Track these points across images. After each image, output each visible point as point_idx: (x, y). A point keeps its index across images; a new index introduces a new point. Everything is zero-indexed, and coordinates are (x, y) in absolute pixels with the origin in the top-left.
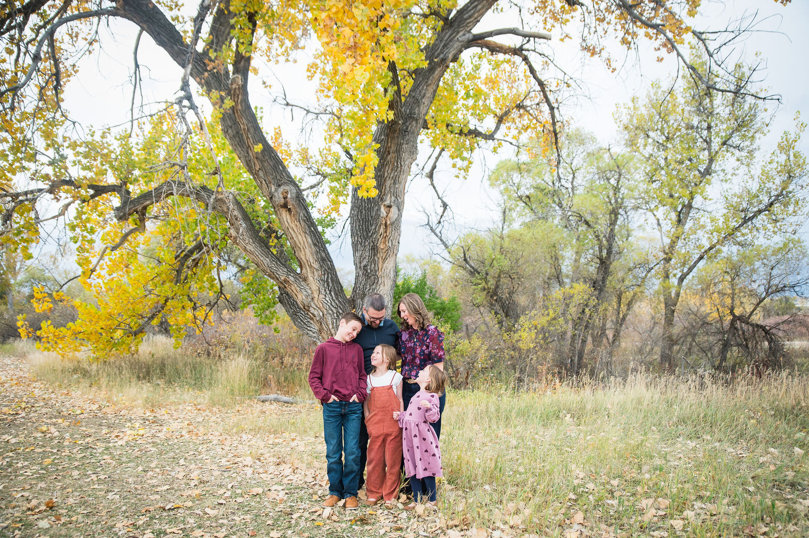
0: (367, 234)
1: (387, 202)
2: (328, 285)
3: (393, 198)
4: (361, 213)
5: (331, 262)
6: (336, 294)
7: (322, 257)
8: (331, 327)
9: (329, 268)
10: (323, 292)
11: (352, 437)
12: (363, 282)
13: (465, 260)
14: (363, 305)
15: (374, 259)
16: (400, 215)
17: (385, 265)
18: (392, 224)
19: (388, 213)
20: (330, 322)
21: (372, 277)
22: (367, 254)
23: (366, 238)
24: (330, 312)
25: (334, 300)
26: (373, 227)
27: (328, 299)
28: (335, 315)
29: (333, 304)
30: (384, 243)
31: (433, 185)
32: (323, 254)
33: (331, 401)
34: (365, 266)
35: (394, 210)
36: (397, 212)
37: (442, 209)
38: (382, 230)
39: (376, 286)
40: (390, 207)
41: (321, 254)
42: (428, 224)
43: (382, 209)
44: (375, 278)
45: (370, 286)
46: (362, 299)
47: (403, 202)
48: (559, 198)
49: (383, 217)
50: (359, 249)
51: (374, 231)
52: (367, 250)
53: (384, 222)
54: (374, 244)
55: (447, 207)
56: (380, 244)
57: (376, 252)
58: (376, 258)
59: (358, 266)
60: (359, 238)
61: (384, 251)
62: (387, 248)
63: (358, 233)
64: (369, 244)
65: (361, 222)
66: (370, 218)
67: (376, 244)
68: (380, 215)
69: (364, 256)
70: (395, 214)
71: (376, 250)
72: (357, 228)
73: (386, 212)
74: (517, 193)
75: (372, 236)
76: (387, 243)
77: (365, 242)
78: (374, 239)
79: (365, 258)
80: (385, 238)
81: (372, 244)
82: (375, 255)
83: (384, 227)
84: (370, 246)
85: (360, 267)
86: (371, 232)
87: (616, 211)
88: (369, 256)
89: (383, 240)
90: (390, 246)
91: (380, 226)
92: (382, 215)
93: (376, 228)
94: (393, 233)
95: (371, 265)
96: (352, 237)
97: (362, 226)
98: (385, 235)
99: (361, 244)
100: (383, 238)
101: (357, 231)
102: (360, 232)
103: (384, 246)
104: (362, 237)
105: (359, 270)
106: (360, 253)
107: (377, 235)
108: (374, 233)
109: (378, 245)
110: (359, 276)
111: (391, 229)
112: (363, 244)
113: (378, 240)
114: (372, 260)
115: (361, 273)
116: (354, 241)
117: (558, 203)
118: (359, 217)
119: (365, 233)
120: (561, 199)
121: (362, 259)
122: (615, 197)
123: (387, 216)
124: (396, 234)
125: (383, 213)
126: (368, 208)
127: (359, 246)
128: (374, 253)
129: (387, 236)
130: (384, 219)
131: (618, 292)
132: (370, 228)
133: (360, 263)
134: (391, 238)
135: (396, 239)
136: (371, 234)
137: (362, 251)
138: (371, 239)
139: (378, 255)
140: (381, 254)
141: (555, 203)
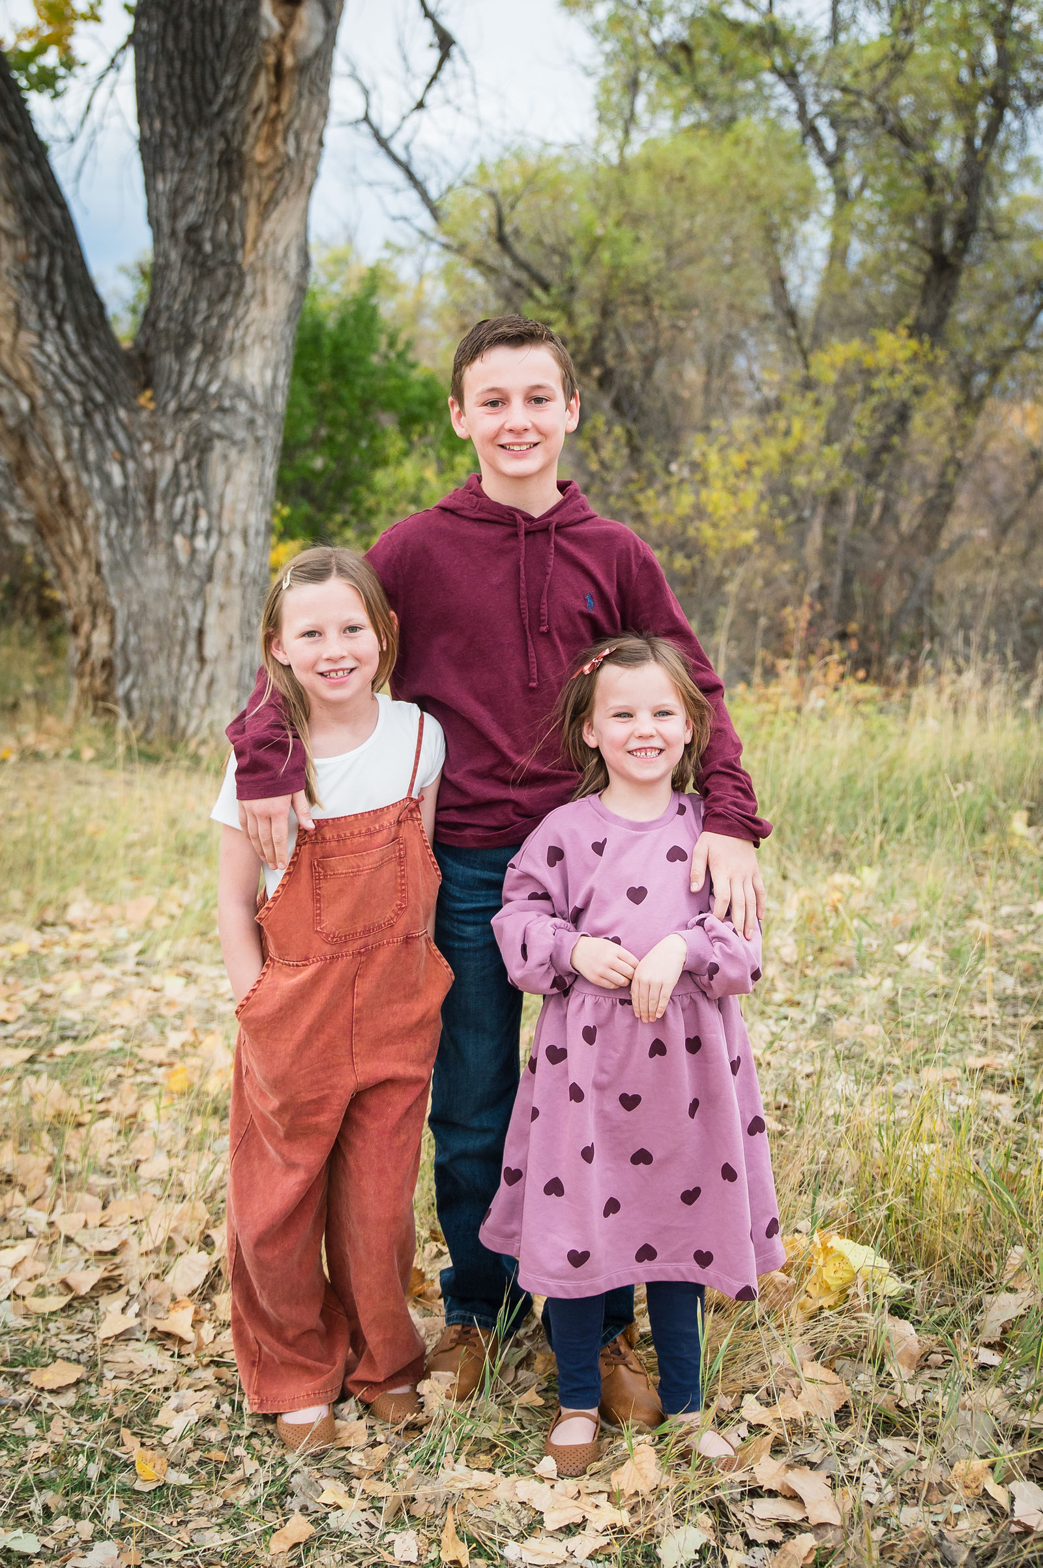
0: (200, 111)
2: (52, 296)
4: (178, 28)
5: (63, 206)
6: (81, 331)
7: (28, 183)
8: (60, 454)
9: (56, 233)
10: (32, 320)
12: (185, 290)
13: (501, 239)
14: (181, 374)
15: (228, 204)
16: (330, 37)
17: (268, 227)
18: (302, 68)
19: (287, 24)
20: (57, 436)
21: (220, 273)
22: (202, 183)
23: (196, 122)
24: (59, 397)
25: (73, 355)
26: (228, 80)
27: (49, 348)
28: (78, 410)
29: (71, 366)
30: (270, 140)
32: (35, 177)
34: (193, 230)
35: (309, 15)
36: (320, 22)
37: (436, 54)
38: (262, 91)
39: (235, 306)
40: (295, 2)
41: (23, 172)
42: (366, 119)
43: (267, 9)
44: (229, 276)
45: (212, 303)
46: (180, 352)
48: (785, 54)
49: (267, 41)
50: (168, 164)
51: (231, 95)
52: (200, 168)
53: (271, 59)
54: (228, 142)
55: (454, 51)
56: (253, 147)
57: (236, 174)
58: (236, 200)
59: (166, 227)
60: (169, 123)
61: (265, 172)
62: (277, 163)
63: (167, 103)
64: (210, 143)
65: (178, 64)
66: (210, 50)
67: (235, 143)
68: (257, 30)
69: (190, 190)
70: (311, 30)
71: (235, 167)
72: (162, 84)
73: (282, 23)
74: (647, 34)
75: (219, 114)
76: (279, 141)
77: (191, 140)
78: (229, 128)
79: (192, 199)
80: (273, 121)
81: (220, 145)
82: (233, 187)
83: (272, 79)
84: (211, 152)
85: (173, 233)
86: (220, 99)
87: (1000, 94)
88: (208, 192)
89: (265, 130)
90: (292, 152)
91: (255, 77)
92: (264, 32)
93: (236, 86)
94: (304, 104)
95: (217, 223)
96: (140, 121)
97: (181, 78)
98: (273, 110)
99: (176, 146)
100: (265, 120)
101: (161, 96)
102: (172, 98)
103: (270, 152)
104: (180, 120)
105: (166, 243)
106: (176, 177)
107: (240, 112)
108: (228, 104)
109: (245, 148)
110: (167, 266)
111: (295, 88)
112: (183, 147)
113: (246, 129)
114: (217, 206)
115: (174, 256)
116: (148, 134)
117: (786, 71)
118: (170, 44)
119: (191, 106)
120: (792, 59)
121: (179, 203)
122: (1000, 50)
123: (283, 37)
124: (315, 109)
125: (269, 25)
126: (203, 13)
127: (170, 154)
128: (230, 179)
129: (279, 115)
130: (270, 49)
131: (964, 370)
132: (210, 86)
133: (174, 215)
134: (297, 124)
135: (314, 128)
136: (215, 108)
137: (183, 171)
138: (218, 127)
139: (245, 188)
140: (256, 181)
141: (774, 69)
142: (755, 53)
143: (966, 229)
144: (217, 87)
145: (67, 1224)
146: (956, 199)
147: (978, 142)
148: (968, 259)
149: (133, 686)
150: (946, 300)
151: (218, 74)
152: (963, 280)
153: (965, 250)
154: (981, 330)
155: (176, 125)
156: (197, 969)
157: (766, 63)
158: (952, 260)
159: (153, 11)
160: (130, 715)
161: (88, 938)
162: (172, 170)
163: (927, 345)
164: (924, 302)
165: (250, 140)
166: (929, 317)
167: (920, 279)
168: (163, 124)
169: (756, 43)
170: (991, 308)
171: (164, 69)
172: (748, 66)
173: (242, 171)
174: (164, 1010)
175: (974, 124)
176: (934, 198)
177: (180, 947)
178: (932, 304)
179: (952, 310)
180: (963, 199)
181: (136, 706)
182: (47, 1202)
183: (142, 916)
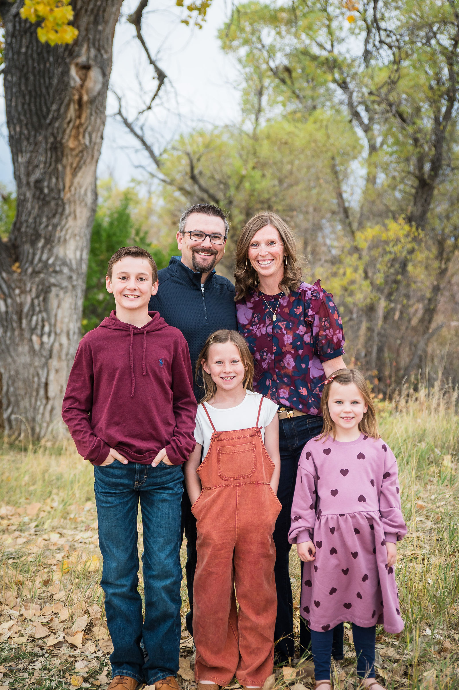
1: (82, 59)
3: (93, 52)
4: (27, 79)
11: (161, 540)
12: (35, 212)
15: (56, 169)
16: (105, 85)
17: (76, 180)
18: (92, 101)
19: (84, 79)
21: (53, 203)
22: (42, 159)
23: (38, 128)
26: (54, 107)
30: (76, 137)
31: (140, 37)
33: (109, 461)
34: (38, 182)
35: (95, 74)
36: (100, 78)
37: (156, 82)
38: (72, 112)
39: (61, 219)
40: (86, 68)
42: (120, 113)
43: (73, 72)
44: (57, 205)
45: (49, 219)
46: (33, 243)
47: (110, 59)
48: (341, 72)
49: (74, 88)
50: (24, 148)
51: (56, 114)
52: (41, 150)
53: (76, 97)
54: (55, 138)
55: (166, 80)
56: (68, 140)
57: (59, 154)
58: (60, 167)
59: (24, 180)
60: (24, 127)
61: (74, 153)
62: (80, 148)
63: (22, 117)
64: (46, 138)
65: (27, 98)
66: (44, 90)
67: (59, 139)
68: (69, 83)
69: (36, 162)
70: (95, 82)
71: (59, 149)
72: (20, 108)
73: (81, 79)
74: (267, 63)
75: (50, 124)
76: (81, 137)
77: (35, 136)
78: (55, 131)
79: (37, 166)
80: (78, 127)
81: (51, 140)
82: (58, 160)
83: (77, 107)
84: (47, 143)
85: (28, 184)
86: (50, 116)
87: (451, 94)
88: (45, 163)
89: (74, 132)
90: (87, 143)
91: (68, 106)
92: (72, 84)
93: (59, 110)
94: (93, 118)
95: (50, 178)
96: (9, 127)
97: (29, 105)
98: (78, 122)
99: (28, 139)
100: (73, 127)
101: (19, 114)
102: (25, 115)
103: (76, 143)
104: (29, 126)
105: (24, 189)
106: (28, 155)
107: (61, 123)
108: (55, 119)
109: (64, 141)
110: (25, 200)
111: (88, 111)
112: (32, 140)
113: (64, 131)
114: (50, 170)
115: (29, 195)
116: (12, 133)
117: (340, 81)
118: (23, 88)
119: (35, 119)
120: (345, 75)
121: (30, 168)
122: (451, 71)
123: (82, 86)
124: (98, 121)
125: (74, 79)
126: (39, 71)
127: (25, 143)
128: (57, 156)
129: (81, 124)
130: (75, 92)
131: (439, 237)
132: (44, 109)
133: (28, 175)
134: (90, 129)
135: (98, 130)
136: (48, 121)
137: (32, 152)
138: (50, 130)
139: (64, 161)
140: (70, 158)
141: (335, 81)
142: (325, 72)
143: (436, 166)
144: (49, 111)
145: (28, 614)
146: (430, 149)
147: (441, 119)
148: (437, 181)
149: (12, 413)
150: (427, 202)
151: (49, 104)
152: (436, 192)
153: (436, 175)
154: (448, 217)
155: (27, 129)
156: (64, 531)
157: (330, 77)
158: (428, 181)
159: (13, 71)
160: (11, 427)
161: (11, 522)
162: (26, 152)
163: (414, 229)
164: (415, 204)
165: (66, 137)
166: (417, 212)
167: (413, 191)
168: (21, 128)
169: (325, 68)
170: (452, 204)
171: (20, 100)
172: (321, 80)
173: (62, 153)
174: (51, 547)
175: (439, 110)
176: (418, 150)
177: (55, 523)
178: (419, 205)
179: (432, 206)
180: (433, 149)
181: (14, 423)
182: (17, 608)
183: (35, 511)
